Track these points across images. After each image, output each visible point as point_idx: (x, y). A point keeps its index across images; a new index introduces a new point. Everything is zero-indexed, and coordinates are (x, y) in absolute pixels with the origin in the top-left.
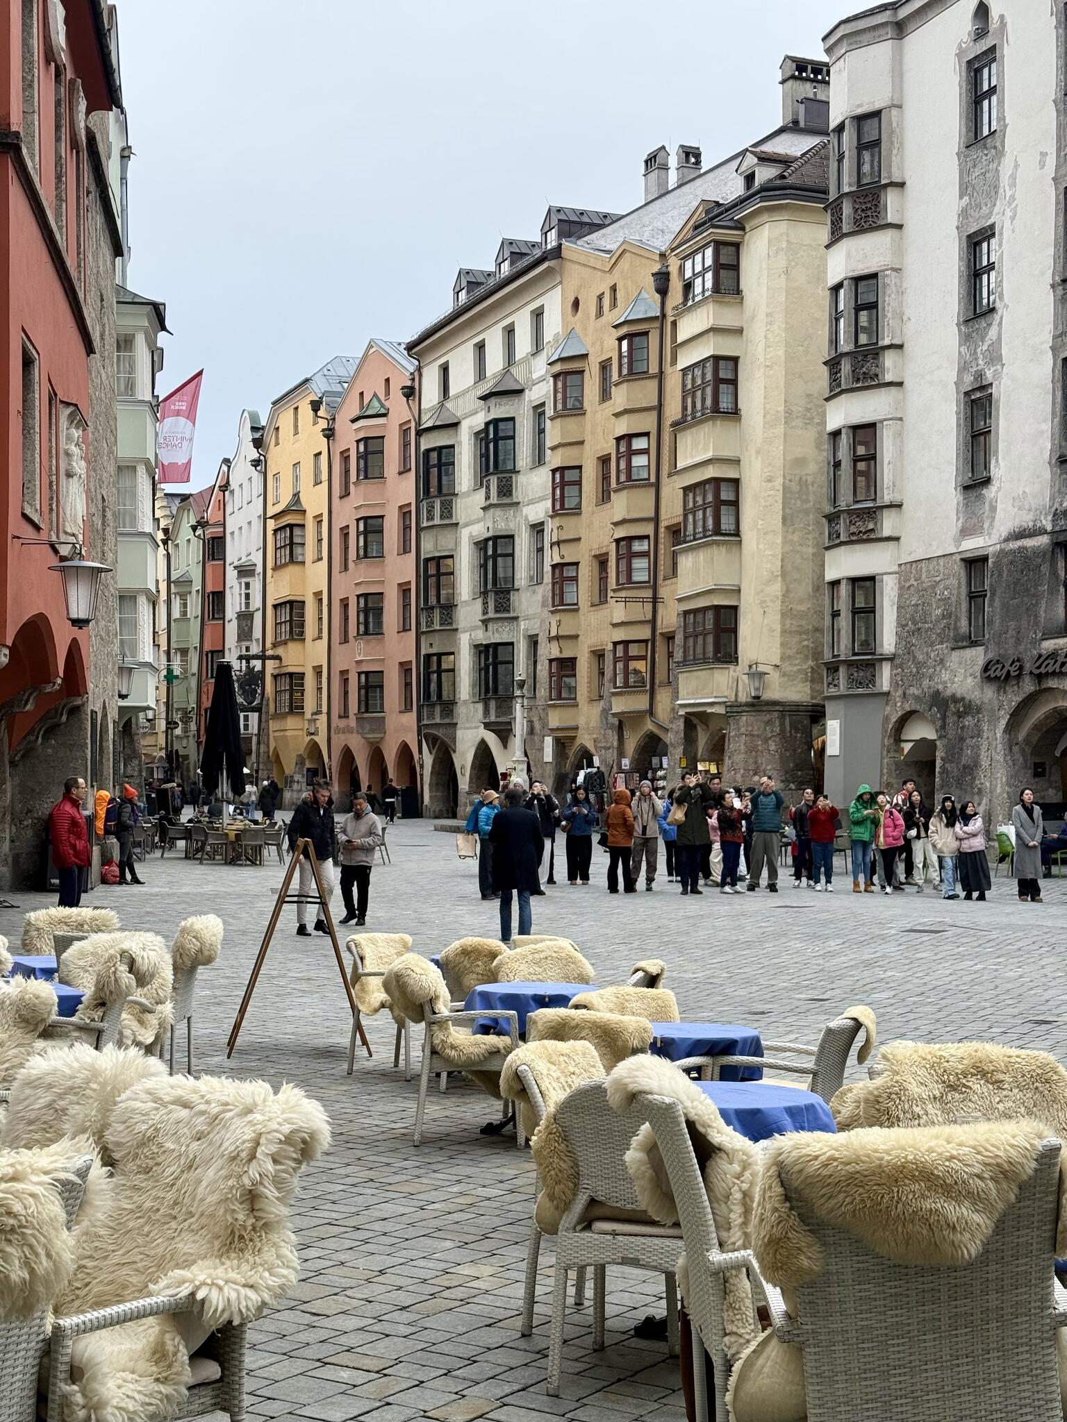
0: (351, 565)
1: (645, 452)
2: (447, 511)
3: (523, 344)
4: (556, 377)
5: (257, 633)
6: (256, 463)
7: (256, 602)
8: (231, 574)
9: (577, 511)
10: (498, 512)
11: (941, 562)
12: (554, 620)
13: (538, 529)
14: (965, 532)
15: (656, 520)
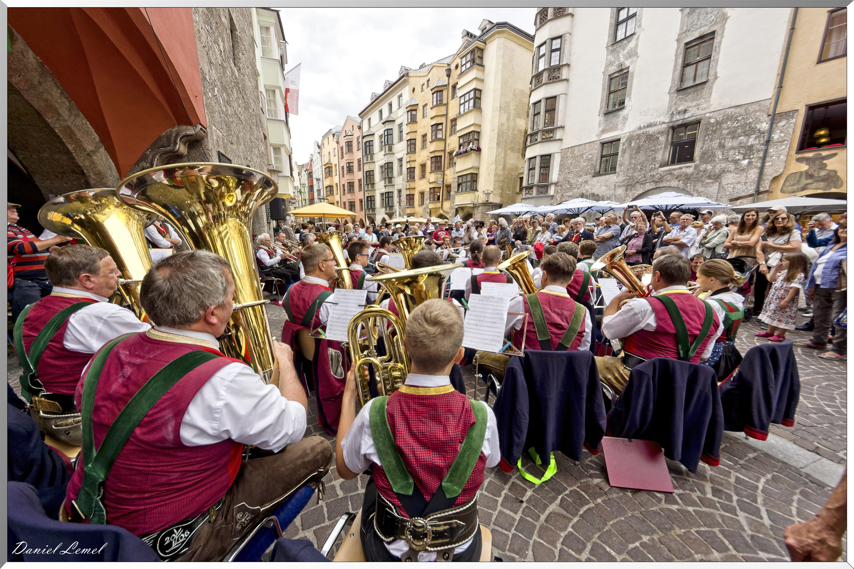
0: (345, 175)
1: (442, 129)
2: (372, 158)
3: (395, 107)
4: (408, 112)
5: (322, 194)
6: (319, 153)
7: (321, 187)
8: (315, 181)
9: (414, 152)
10: (389, 156)
11: (587, 145)
12: (408, 184)
13: (400, 160)
14: (603, 131)
15: (444, 151)
